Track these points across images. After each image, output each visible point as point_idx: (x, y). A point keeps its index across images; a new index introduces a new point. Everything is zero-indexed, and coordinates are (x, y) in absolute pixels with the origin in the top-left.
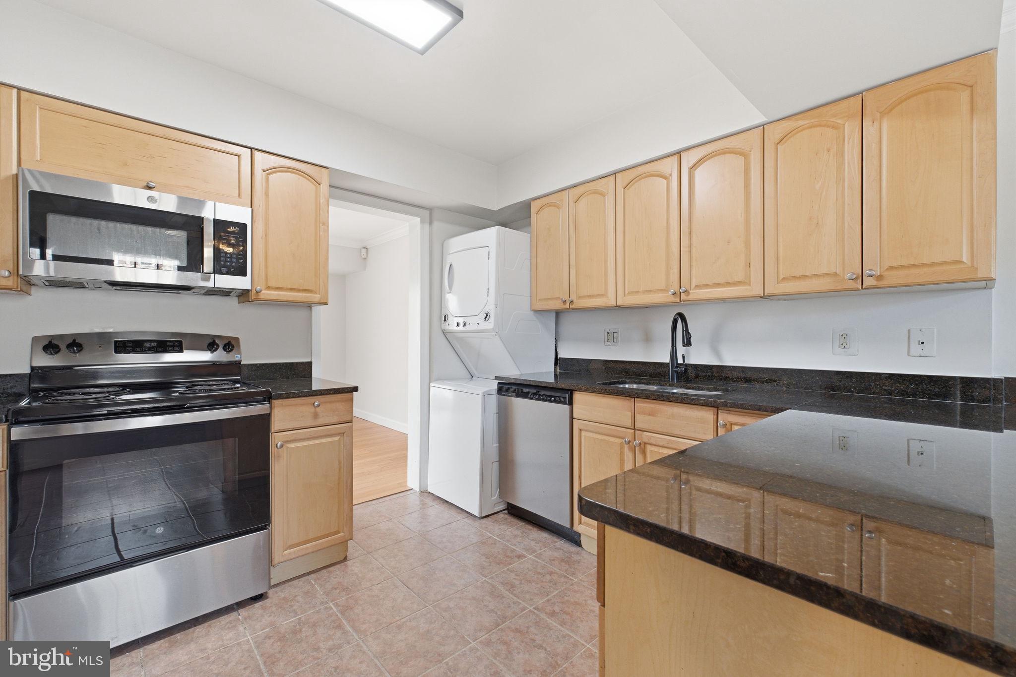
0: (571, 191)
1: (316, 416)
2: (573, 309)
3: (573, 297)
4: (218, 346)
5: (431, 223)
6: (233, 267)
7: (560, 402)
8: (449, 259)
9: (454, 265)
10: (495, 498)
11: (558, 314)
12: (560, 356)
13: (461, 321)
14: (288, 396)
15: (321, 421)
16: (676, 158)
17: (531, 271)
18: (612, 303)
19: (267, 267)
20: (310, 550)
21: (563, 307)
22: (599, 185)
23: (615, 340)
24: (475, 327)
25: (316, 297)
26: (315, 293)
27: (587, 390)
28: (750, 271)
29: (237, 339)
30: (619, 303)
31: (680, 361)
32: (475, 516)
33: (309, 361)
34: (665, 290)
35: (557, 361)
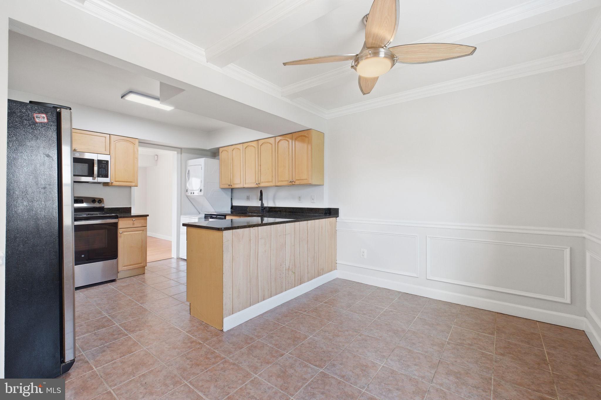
0: (231, 147)
1: (133, 224)
3: (232, 184)
4: (96, 201)
5: (181, 154)
6: (104, 175)
8: (189, 168)
9: (190, 170)
11: (232, 190)
12: (233, 205)
13: (192, 192)
14: (124, 217)
15: (135, 226)
16: (257, 142)
17: (220, 174)
18: (242, 186)
19: (115, 175)
20: (131, 268)
21: (229, 187)
23: (249, 199)
24: (197, 194)
25: (133, 184)
26: (133, 183)
29: (103, 199)
30: (244, 186)
33: (130, 207)
34: (254, 183)
35: (232, 207)
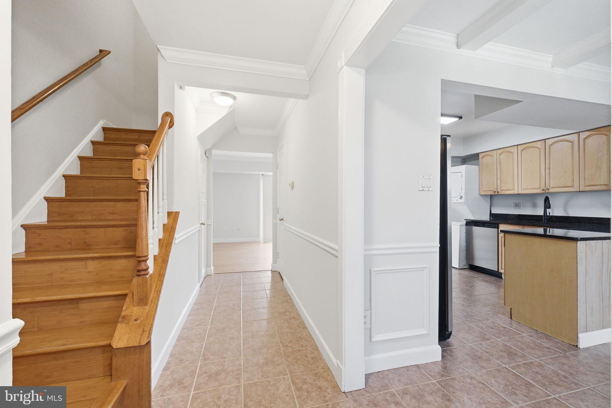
0: (498, 151)
2: (499, 195)
3: (499, 190)
7: (493, 228)
10: (464, 263)
11: (491, 196)
12: (492, 213)
16: (543, 141)
17: (479, 180)
18: (516, 192)
21: (495, 194)
22: (510, 149)
23: (519, 206)
24: (456, 201)
27: (505, 223)
28: (574, 183)
30: (519, 193)
31: (548, 214)
32: (458, 269)
34: (539, 188)
35: (491, 214)
